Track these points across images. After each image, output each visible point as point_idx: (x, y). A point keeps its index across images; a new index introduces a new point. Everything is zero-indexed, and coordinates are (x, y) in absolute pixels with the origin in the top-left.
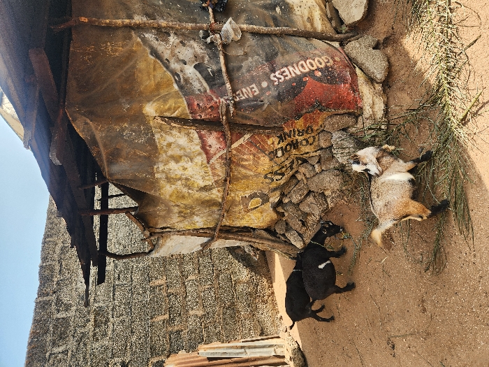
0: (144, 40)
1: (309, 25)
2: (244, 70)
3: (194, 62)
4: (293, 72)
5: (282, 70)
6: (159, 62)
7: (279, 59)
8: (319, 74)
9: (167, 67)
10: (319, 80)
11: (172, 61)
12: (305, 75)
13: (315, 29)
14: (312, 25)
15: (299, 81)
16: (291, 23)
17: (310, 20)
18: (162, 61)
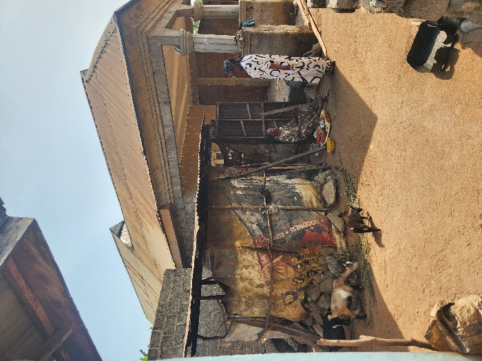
0: (236, 213)
1: (310, 205)
2: (278, 226)
3: (256, 223)
4: (300, 227)
5: (295, 226)
7: (294, 222)
8: (313, 228)
9: (245, 225)
10: (313, 231)
11: (247, 223)
12: (306, 229)
13: (313, 206)
15: (303, 231)
16: (301, 204)
17: (311, 202)
18: (243, 223)
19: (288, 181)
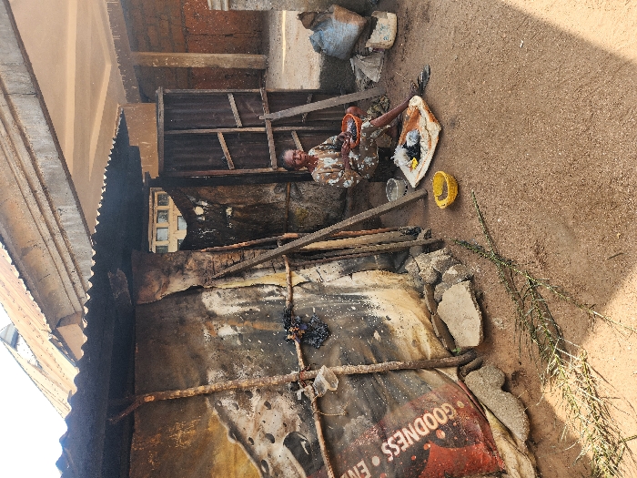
0: (221, 410)
1: (416, 351)
2: (347, 437)
3: (283, 435)
4: (408, 437)
5: (395, 436)
6: (241, 445)
7: (390, 418)
8: (442, 435)
9: (251, 452)
10: (444, 444)
11: (256, 440)
12: (425, 440)
13: (423, 354)
14: (420, 349)
15: (419, 450)
16: (393, 354)
17: (416, 342)
18: (244, 444)
19: (346, 282)
